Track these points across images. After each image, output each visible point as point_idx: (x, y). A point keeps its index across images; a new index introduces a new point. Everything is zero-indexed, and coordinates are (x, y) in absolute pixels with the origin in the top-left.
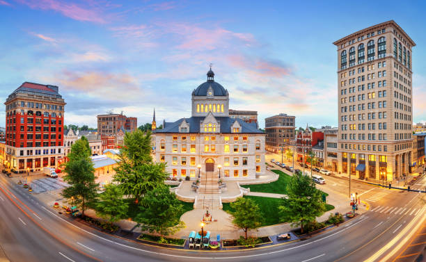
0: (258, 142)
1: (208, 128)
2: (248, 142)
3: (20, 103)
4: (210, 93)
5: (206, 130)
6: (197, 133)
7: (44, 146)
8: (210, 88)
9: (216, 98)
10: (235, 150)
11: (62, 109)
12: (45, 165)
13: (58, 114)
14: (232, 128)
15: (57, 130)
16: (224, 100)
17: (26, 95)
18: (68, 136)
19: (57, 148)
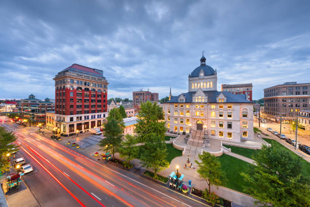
0: (245, 111)
1: (198, 99)
2: (233, 110)
3: (69, 80)
4: (202, 74)
5: (197, 101)
6: (190, 103)
7: (92, 113)
8: (202, 70)
9: (206, 77)
10: (221, 116)
11: (105, 87)
12: (92, 127)
13: (102, 90)
14: (217, 99)
15: (102, 101)
16: (213, 78)
17: (76, 75)
18: (111, 105)
19: (102, 114)
